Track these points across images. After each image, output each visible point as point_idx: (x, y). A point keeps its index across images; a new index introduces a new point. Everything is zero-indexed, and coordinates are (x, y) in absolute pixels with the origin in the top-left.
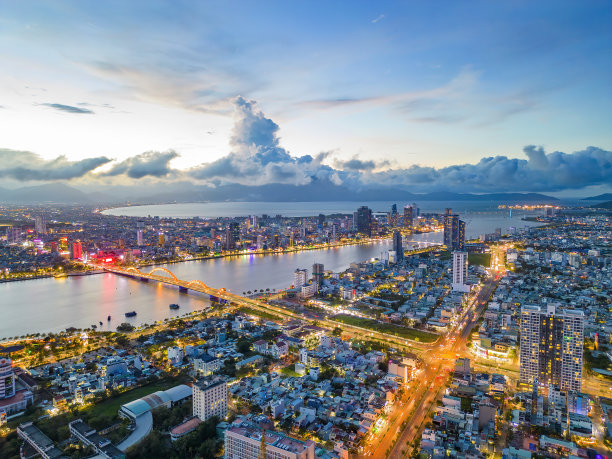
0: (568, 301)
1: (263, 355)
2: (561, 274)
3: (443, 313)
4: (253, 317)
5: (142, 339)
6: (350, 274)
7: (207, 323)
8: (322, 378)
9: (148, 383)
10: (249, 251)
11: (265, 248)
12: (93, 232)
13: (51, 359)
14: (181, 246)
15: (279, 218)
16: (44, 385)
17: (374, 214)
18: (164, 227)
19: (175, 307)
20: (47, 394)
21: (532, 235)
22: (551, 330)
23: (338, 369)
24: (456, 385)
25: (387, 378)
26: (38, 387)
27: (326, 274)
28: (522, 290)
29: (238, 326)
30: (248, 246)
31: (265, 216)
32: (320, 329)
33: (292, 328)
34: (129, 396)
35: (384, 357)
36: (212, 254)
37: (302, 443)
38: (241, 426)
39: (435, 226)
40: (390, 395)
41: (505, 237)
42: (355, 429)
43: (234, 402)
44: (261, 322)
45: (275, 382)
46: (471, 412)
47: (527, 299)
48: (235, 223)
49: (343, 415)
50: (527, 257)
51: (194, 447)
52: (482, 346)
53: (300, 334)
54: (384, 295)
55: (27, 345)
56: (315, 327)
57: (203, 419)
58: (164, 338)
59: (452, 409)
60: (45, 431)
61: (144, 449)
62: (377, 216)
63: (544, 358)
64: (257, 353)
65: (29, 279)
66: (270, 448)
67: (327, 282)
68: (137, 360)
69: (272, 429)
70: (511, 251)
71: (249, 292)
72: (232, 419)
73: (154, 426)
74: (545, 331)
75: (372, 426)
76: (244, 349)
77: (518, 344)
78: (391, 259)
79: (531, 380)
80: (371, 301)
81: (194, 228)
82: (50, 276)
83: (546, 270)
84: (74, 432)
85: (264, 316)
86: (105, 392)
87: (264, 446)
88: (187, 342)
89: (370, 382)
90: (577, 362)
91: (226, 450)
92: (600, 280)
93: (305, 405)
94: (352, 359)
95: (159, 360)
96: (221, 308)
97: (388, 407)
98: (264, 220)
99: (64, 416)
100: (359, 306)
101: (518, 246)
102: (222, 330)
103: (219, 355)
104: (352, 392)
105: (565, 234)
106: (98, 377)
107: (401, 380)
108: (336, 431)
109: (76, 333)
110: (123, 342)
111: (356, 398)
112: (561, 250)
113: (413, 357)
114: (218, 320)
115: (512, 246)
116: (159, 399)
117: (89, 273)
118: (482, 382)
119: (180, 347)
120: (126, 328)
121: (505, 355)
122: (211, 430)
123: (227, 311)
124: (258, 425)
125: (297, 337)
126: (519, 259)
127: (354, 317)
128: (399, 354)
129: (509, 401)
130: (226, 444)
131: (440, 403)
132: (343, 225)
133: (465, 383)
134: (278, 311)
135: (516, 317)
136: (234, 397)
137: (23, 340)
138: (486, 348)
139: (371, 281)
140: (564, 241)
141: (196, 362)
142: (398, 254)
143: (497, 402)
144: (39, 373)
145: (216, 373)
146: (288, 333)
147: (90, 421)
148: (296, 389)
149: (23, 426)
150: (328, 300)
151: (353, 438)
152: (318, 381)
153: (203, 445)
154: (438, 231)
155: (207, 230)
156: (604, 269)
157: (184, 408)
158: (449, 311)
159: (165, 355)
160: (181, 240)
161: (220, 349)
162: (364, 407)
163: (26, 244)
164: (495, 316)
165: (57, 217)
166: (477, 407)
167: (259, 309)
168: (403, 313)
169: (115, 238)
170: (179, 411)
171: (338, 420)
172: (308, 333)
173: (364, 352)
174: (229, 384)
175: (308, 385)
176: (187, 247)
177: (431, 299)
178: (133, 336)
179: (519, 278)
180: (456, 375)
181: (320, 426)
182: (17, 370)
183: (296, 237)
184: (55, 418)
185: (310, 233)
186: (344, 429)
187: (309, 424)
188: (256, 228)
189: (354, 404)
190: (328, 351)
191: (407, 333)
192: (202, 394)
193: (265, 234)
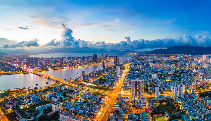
0: (140, 77)
1: (69, 97)
2: (139, 70)
3: (115, 83)
4: (66, 86)
5: (40, 91)
6: (91, 74)
7: (55, 88)
8: (84, 102)
9: (42, 102)
10: (65, 67)
11: (69, 66)
12: (28, 62)
13: (20, 95)
14: (49, 66)
15: (73, 58)
16: (19, 101)
17: (98, 56)
18: (44, 60)
19: (47, 83)
20: (20, 104)
21: (133, 61)
22: (137, 84)
23: (89, 100)
24: (118, 101)
25: (101, 102)
26: (18, 102)
27: (85, 74)
28: (131, 75)
29: (63, 88)
30: (65, 66)
31: (69, 57)
32: (84, 90)
33: (77, 89)
34: (38, 105)
35: (100, 96)
36: (56, 68)
37: (79, 118)
38: (64, 114)
39: (112, 59)
40: (102, 106)
41: (128, 62)
42: (93, 115)
43: (62, 108)
44: (69, 88)
45: (72, 104)
46: (121, 107)
47: (132, 77)
48: (62, 59)
49: (90, 112)
50: (132, 67)
51: (53, 118)
52: (123, 91)
53: (79, 91)
54: (100, 79)
55: (15, 91)
56: (83, 89)
57: (55, 112)
58: (45, 91)
59: (117, 107)
60: (20, 112)
61: (42, 117)
62: (98, 57)
63: (136, 91)
64: (68, 96)
65: (15, 74)
66: (71, 119)
67: (86, 76)
68: (39, 97)
69: (72, 114)
70: (129, 66)
71: (65, 79)
72: (62, 112)
73: (44, 113)
74: (136, 85)
75: (97, 114)
76: (64, 95)
77: (131, 89)
78: (102, 69)
79: (134, 97)
80: (97, 81)
81: (52, 61)
82: (20, 74)
83: (136, 70)
84: (26, 113)
85: (69, 86)
86: (32, 104)
87: (70, 118)
88: (50, 93)
89: (97, 103)
90: (143, 91)
91: (60, 119)
92: (146, 71)
93: (80, 109)
94: (92, 98)
95: (44, 97)
96: (58, 83)
97: (102, 109)
98: (69, 58)
99: (24, 109)
100: (94, 83)
101: (130, 64)
102: (59, 90)
103: (58, 96)
104: (92, 106)
105: (139, 61)
106: (30, 100)
107: (105, 102)
108: (88, 115)
109: (25, 89)
110: (35, 92)
111: (93, 107)
112: (139, 65)
113: (107, 95)
114: (58, 87)
115: (129, 64)
116: (44, 107)
117: (27, 73)
118: (124, 100)
119: (49, 94)
120: (36, 88)
121: (128, 92)
122: (57, 114)
123: (60, 84)
124: (68, 114)
125: (78, 92)
126: (131, 67)
127: (93, 86)
128: (104, 95)
129: (130, 103)
130: (60, 117)
131: (114, 106)
132: (89, 60)
133: (120, 100)
134: (73, 85)
135: (130, 82)
136: (62, 107)
137: (14, 90)
138: (124, 91)
139: (97, 76)
140: (139, 62)
141: (53, 98)
142: (104, 68)
143: (127, 104)
144: (18, 98)
145: (58, 101)
146: (76, 91)
147: (29, 111)
148: (78, 105)
149: (16, 111)
150: (86, 82)
151: (93, 117)
152: (84, 103)
153: (55, 117)
154: (113, 61)
155: (55, 61)
156: (147, 68)
157: (50, 109)
158: (116, 82)
159: (45, 96)
160: (48, 64)
161: (59, 95)
162: (96, 110)
163: (15, 65)
164: (126, 82)
165: (21, 58)
166: (123, 106)
167: (68, 84)
168: (105, 84)
169: (33, 63)
170: (49, 110)
171: (89, 113)
172: (81, 91)
173: (95, 95)
174: (61, 104)
175: (81, 104)
176: (50, 66)
177: (112, 80)
178: (38, 91)
179: (131, 72)
180: (118, 99)
181: (84, 114)
182: (13, 97)
183: (77, 63)
184: (22, 109)
185: (81, 62)
186: (90, 115)
187: (81, 114)
188: (67, 60)
189: (93, 109)
190: (86, 95)
191: (106, 89)
192: (55, 106)
193: (69, 62)
